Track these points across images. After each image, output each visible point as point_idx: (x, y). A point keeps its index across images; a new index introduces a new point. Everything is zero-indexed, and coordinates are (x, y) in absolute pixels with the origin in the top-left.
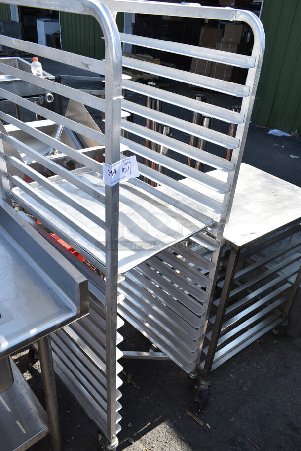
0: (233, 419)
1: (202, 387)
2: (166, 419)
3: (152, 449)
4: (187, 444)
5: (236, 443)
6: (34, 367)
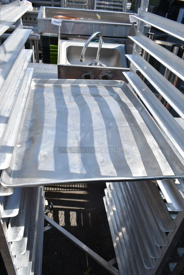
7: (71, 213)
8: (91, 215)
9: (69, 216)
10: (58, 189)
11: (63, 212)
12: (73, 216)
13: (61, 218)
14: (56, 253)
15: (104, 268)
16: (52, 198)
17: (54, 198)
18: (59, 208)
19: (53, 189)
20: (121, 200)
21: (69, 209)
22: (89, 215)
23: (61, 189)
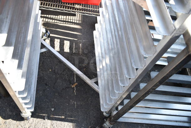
1: (105, 124)
7: (65, 42)
8: (82, 45)
9: (64, 44)
10: (56, 21)
11: (59, 40)
12: (67, 44)
13: (57, 45)
14: (50, 70)
15: (88, 84)
16: (50, 28)
17: (51, 28)
18: (55, 37)
19: (51, 21)
20: (108, 32)
21: (64, 39)
22: (81, 45)
23: (58, 22)
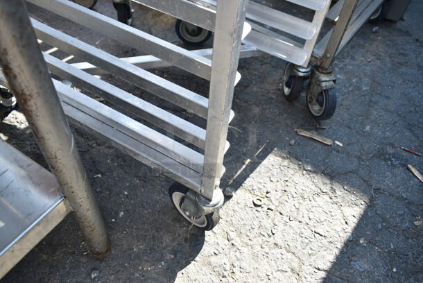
0: (368, 128)
1: (324, 84)
2: (272, 150)
3: (267, 195)
4: (319, 175)
5: (387, 157)
6: (6, 122)
